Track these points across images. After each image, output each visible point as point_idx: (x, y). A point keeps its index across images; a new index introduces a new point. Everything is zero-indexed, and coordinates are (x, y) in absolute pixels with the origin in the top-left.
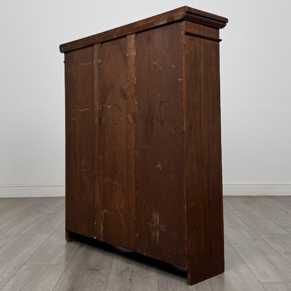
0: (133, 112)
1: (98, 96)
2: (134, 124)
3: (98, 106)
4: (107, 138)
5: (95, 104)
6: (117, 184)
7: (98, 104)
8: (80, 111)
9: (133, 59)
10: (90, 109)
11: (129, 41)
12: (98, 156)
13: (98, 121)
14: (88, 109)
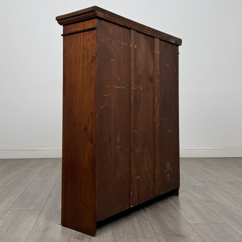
0: (158, 95)
1: (134, 77)
2: (158, 104)
3: (134, 86)
4: (139, 115)
5: (132, 83)
6: (147, 151)
7: (134, 85)
8: (116, 88)
9: (158, 57)
10: (125, 88)
11: (156, 43)
12: (134, 131)
13: (133, 100)
14: (123, 87)
